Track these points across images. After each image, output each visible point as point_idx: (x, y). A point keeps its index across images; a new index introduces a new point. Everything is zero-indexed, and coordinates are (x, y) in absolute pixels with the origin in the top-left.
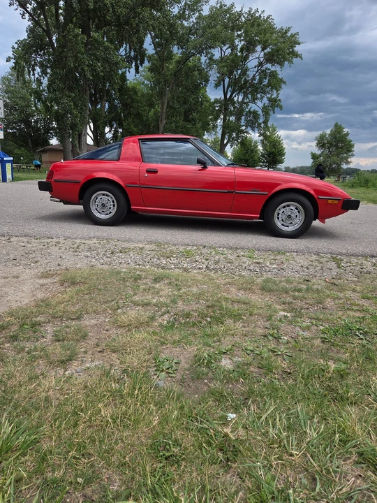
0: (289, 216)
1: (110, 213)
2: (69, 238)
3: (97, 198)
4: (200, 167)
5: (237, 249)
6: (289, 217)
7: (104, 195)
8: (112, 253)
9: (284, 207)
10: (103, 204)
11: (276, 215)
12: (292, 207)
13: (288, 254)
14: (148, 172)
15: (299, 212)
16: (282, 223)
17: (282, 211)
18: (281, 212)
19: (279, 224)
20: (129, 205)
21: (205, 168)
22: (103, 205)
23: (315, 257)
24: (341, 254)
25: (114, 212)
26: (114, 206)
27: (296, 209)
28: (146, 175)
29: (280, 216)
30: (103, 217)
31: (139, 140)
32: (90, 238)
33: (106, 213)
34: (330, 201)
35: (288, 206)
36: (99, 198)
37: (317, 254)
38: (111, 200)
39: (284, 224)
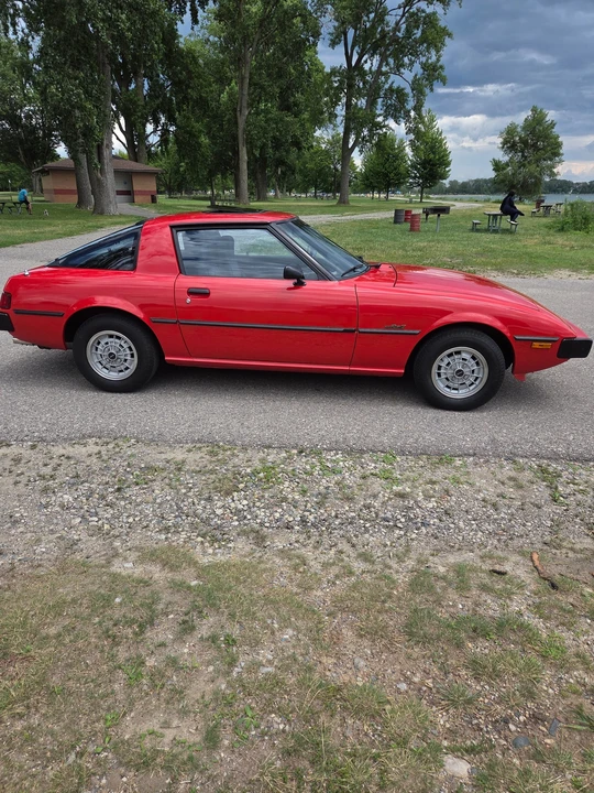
0: (458, 371)
1: (127, 368)
2: (43, 440)
3: (99, 343)
4: (290, 283)
5: (362, 452)
6: (460, 373)
7: (111, 336)
8: (119, 490)
9: (450, 355)
10: (111, 353)
11: (434, 370)
12: (464, 355)
13: (458, 462)
14: (191, 293)
15: (477, 364)
16: (447, 383)
17: (446, 361)
18: (443, 365)
19: (440, 386)
20: (161, 355)
21: (299, 284)
22: (112, 356)
23: (508, 470)
24: (556, 457)
25: (133, 367)
26: (132, 356)
27: (473, 358)
28: (189, 300)
29: (442, 371)
30: (113, 376)
31: (172, 227)
32: (82, 439)
33: (119, 368)
34: (536, 345)
35: (458, 353)
36: (103, 343)
37: (511, 458)
38: (125, 346)
39: (451, 384)
